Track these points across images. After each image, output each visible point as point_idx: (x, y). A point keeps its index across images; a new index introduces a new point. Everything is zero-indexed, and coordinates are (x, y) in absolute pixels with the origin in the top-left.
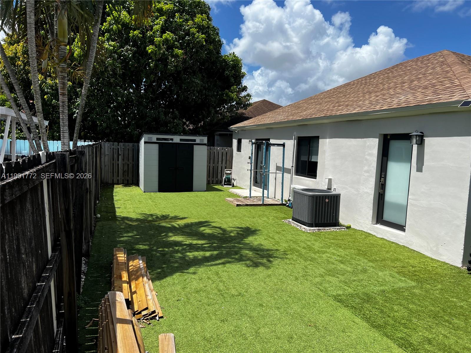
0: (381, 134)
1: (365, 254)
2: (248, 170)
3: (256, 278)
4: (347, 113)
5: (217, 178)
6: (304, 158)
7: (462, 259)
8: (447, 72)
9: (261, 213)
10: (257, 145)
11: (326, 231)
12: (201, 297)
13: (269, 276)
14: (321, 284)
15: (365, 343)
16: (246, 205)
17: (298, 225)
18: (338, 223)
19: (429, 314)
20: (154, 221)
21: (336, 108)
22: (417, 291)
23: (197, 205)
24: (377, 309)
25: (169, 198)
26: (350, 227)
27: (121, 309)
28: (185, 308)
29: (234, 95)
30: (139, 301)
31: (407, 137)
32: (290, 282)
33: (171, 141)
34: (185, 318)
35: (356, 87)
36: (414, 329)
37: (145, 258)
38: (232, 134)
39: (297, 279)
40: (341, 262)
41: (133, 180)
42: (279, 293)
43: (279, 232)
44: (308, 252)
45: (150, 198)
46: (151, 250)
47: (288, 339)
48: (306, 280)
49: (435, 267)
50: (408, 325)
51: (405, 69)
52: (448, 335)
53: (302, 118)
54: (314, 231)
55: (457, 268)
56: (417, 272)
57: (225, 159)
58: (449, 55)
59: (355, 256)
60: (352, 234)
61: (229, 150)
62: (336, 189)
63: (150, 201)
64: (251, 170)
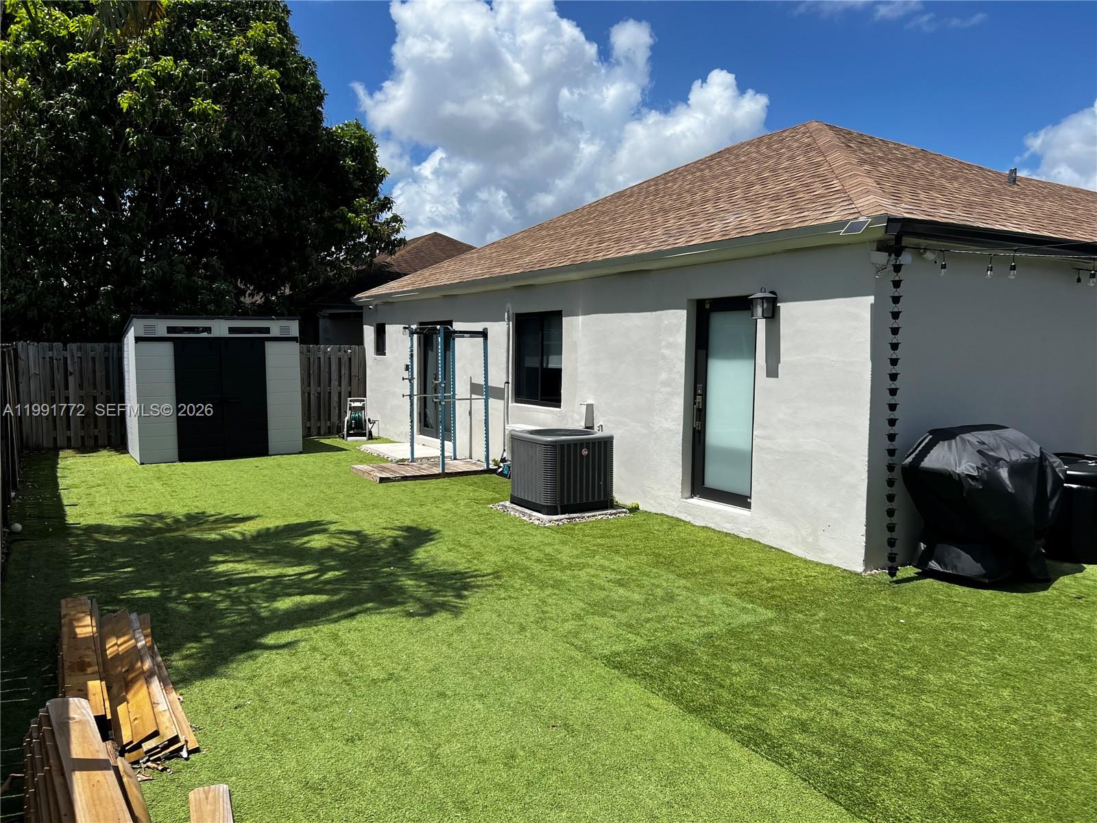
0: (690, 301)
1: (671, 562)
2: (403, 396)
3: (430, 637)
4: (619, 255)
5: (330, 420)
6: (532, 362)
7: (863, 556)
8: (819, 165)
9: (437, 493)
10: (422, 336)
11: (587, 522)
12: (296, 694)
13: (460, 629)
14: (576, 635)
15: (673, 747)
16: (402, 477)
17: (524, 514)
18: (612, 500)
19: (802, 671)
20: (169, 529)
21: (595, 246)
22: (776, 629)
23: (281, 486)
24: (696, 673)
25: (206, 474)
26: (638, 509)
27: (84, 737)
28: (255, 723)
29: (361, 220)
30: (135, 719)
31: (742, 304)
32: (507, 637)
33: (205, 335)
34: (257, 744)
35: (637, 200)
36: (773, 705)
37: (147, 616)
38: (362, 313)
39: (523, 629)
40: (620, 583)
41: (109, 437)
42: (482, 665)
43: (482, 532)
44: (548, 568)
45: (158, 478)
46: (165, 598)
47: (505, 761)
48: (542, 628)
49: (812, 576)
50: (762, 698)
51: (735, 161)
52: (840, 710)
53: (522, 270)
54: (560, 523)
55: (856, 574)
56: (778, 589)
57: (347, 375)
58: (822, 130)
59: (648, 569)
60: (641, 522)
61: (355, 352)
62: (605, 426)
63: (156, 483)
64: (411, 396)
